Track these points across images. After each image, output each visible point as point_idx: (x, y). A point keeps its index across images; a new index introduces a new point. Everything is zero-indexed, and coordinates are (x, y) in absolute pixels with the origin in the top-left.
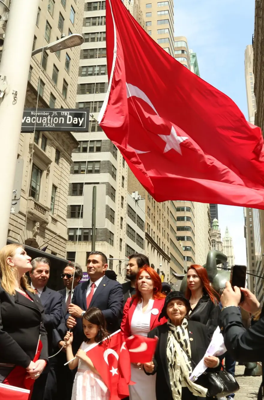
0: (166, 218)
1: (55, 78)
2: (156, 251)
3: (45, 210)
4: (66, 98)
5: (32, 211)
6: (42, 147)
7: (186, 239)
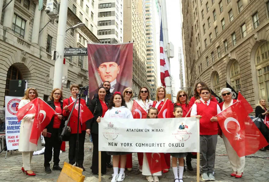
0: (142, 72)
1: (87, 12)
2: (137, 87)
3: (86, 72)
4: (93, 20)
5: (80, 72)
6: (83, 44)
7: (152, 81)
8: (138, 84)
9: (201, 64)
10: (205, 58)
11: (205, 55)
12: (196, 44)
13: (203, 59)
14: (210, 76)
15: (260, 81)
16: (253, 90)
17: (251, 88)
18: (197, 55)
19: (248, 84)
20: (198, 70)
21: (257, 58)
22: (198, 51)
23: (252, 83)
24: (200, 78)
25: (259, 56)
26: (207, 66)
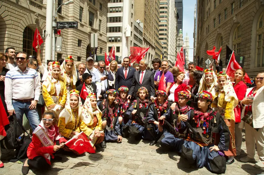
2: (148, 46)
6: (93, 4)
7: (164, 39)
8: (149, 43)
9: (209, 26)
10: (212, 19)
11: (213, 17)
12: (207, 5)
13: (211, 20)
14: (215, 38)
15: (258, 46)
16: (250, 55)
17: (249, 53)
18: (206, 16)
19: (247, 49)
20: (206, 31)
21: (260, 22)
22: (207, 12)
23: (250, 47)
24: (206, 39)
25: (262, 21)
26: (214, 27)
